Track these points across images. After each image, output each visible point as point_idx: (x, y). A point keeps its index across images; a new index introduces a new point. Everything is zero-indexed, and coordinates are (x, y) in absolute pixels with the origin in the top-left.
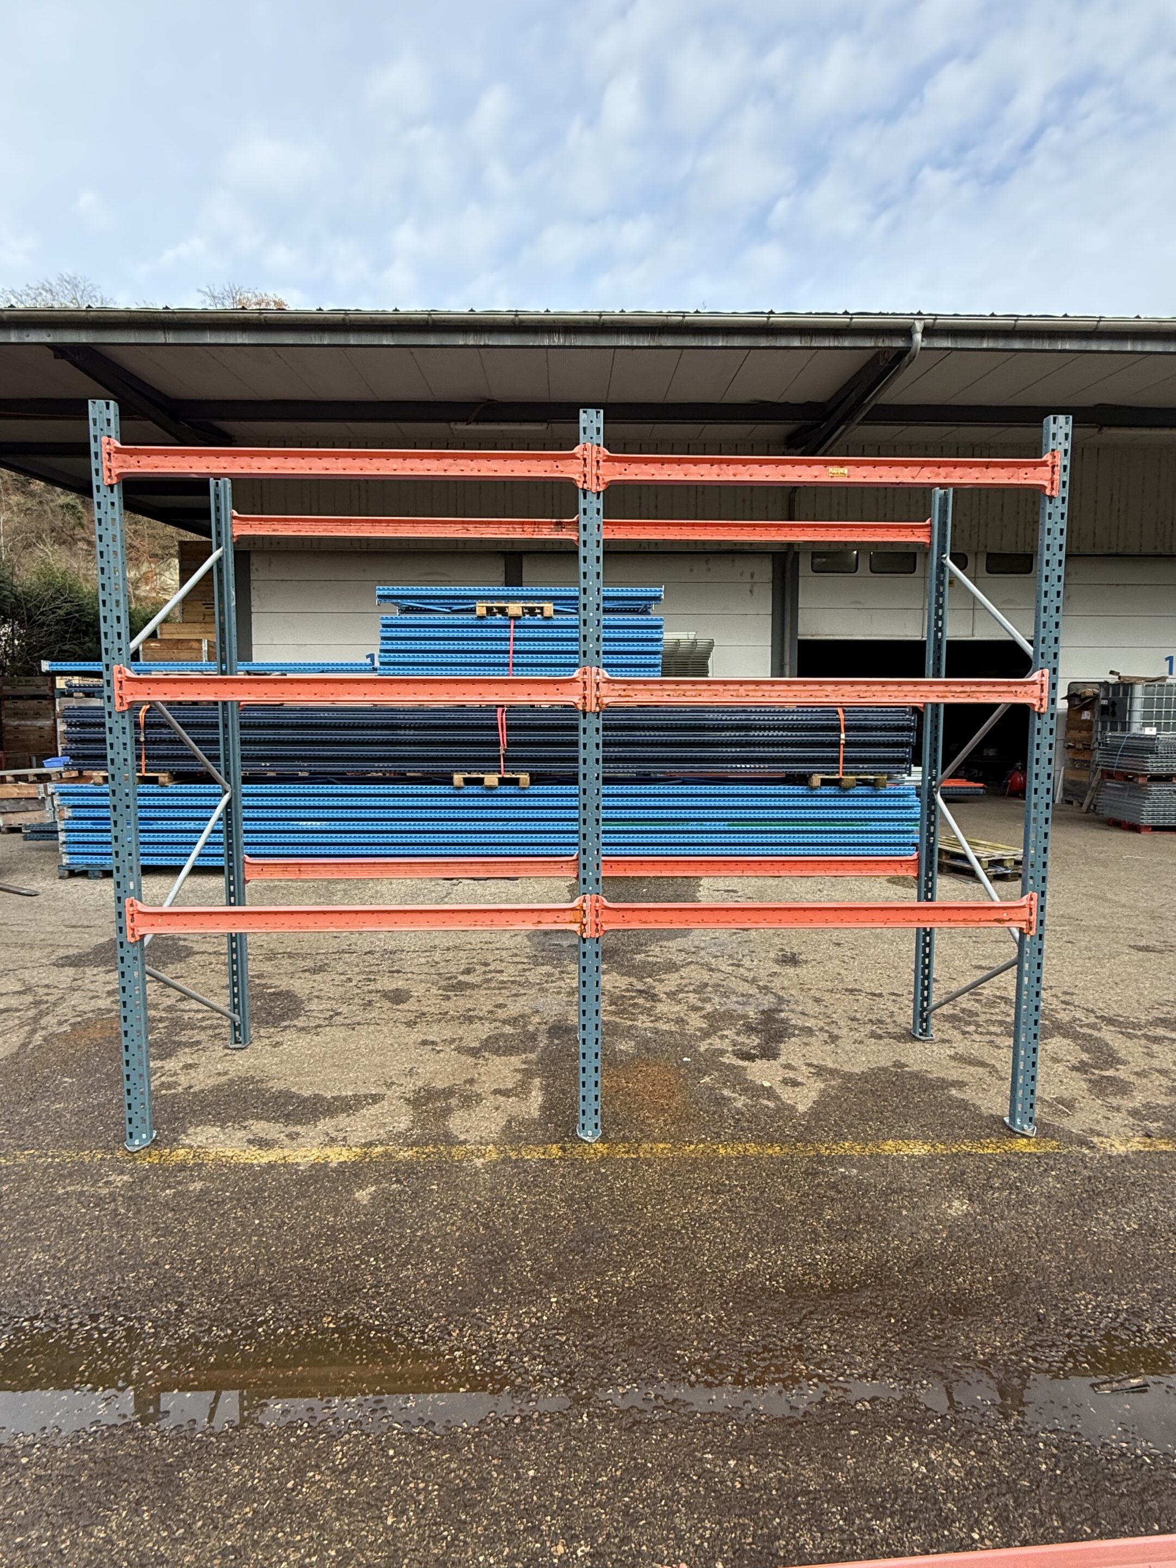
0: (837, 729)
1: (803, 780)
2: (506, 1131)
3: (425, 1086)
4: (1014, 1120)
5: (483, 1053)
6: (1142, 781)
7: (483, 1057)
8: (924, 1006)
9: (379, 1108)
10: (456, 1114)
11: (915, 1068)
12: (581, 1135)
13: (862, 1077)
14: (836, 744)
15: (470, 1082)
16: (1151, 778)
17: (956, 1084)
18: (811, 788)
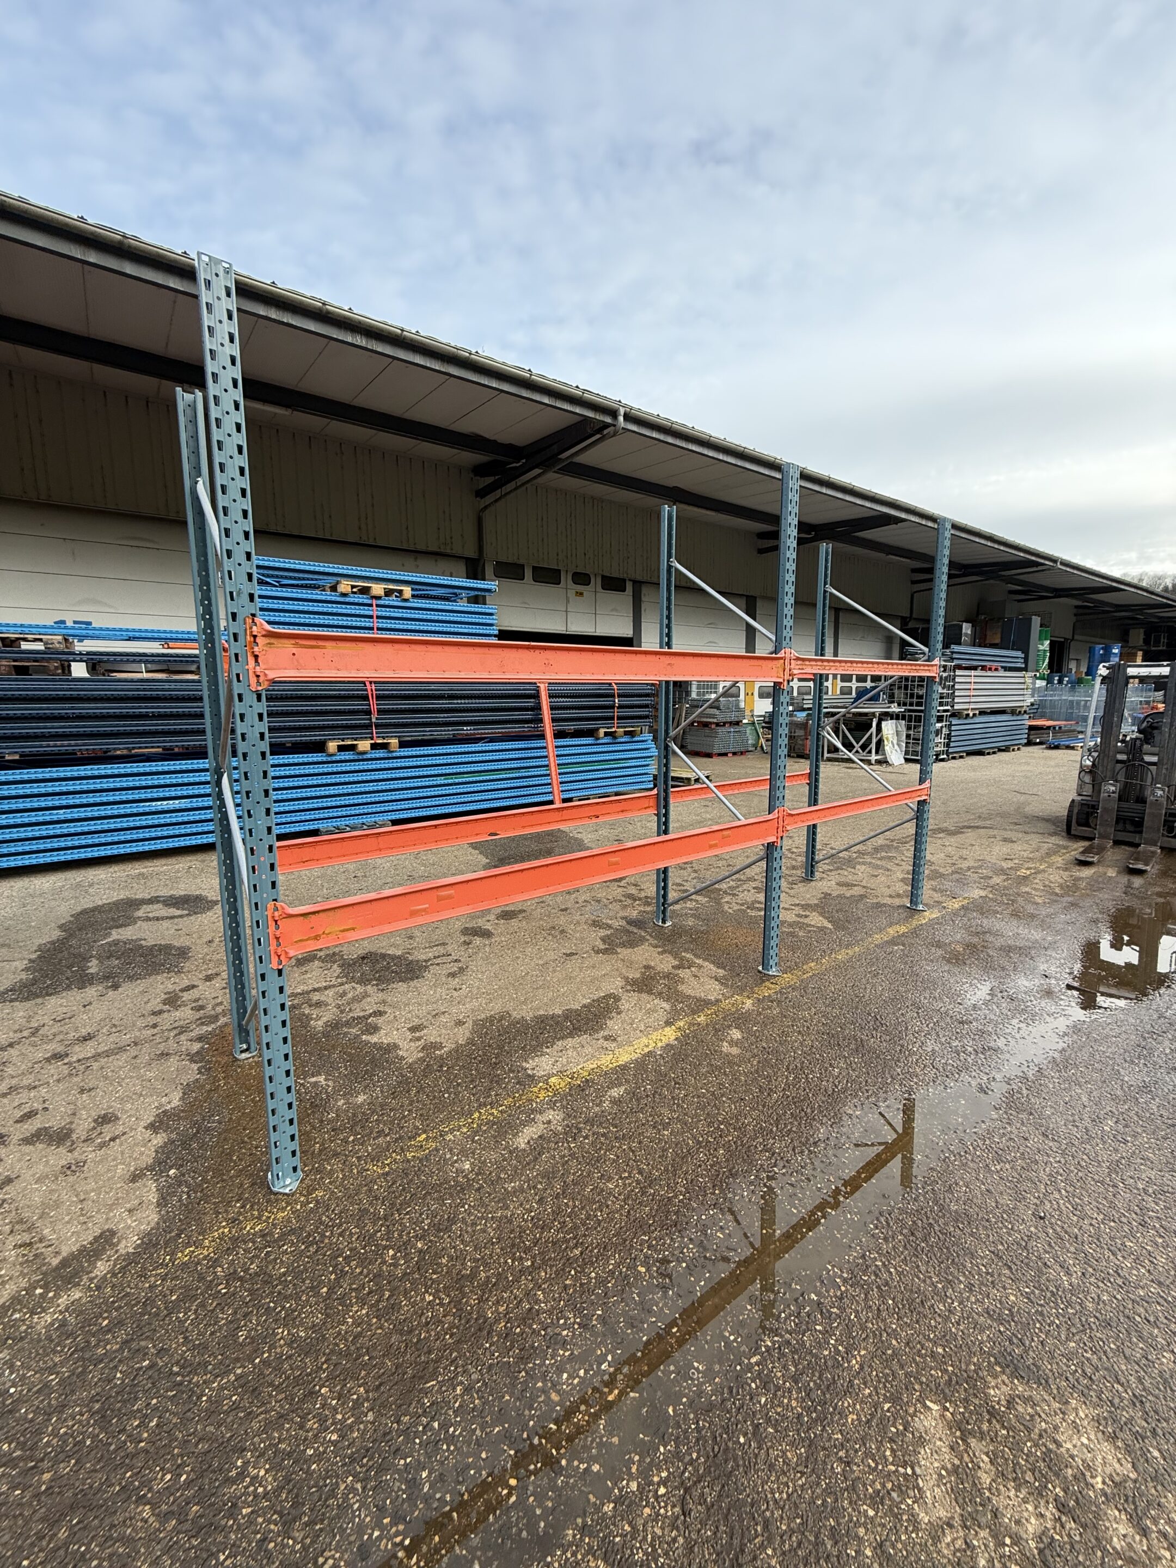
0: (613, 696)
1: (591, 733)
2: (726, 986)
3: (626, 979)
4: (916, 904)
5: (619, 950)
6: (713, 726)
7: (624, 952)
8: (813, 859)
9: (628, 1002)
10: (681, 988)
11: (835, 894)
12: (770, 973)
13: (824, 905)
14: (613, 707)
15: (647, 967)
16: (717, 725)
17: (862, 897)
18: (598, 739)
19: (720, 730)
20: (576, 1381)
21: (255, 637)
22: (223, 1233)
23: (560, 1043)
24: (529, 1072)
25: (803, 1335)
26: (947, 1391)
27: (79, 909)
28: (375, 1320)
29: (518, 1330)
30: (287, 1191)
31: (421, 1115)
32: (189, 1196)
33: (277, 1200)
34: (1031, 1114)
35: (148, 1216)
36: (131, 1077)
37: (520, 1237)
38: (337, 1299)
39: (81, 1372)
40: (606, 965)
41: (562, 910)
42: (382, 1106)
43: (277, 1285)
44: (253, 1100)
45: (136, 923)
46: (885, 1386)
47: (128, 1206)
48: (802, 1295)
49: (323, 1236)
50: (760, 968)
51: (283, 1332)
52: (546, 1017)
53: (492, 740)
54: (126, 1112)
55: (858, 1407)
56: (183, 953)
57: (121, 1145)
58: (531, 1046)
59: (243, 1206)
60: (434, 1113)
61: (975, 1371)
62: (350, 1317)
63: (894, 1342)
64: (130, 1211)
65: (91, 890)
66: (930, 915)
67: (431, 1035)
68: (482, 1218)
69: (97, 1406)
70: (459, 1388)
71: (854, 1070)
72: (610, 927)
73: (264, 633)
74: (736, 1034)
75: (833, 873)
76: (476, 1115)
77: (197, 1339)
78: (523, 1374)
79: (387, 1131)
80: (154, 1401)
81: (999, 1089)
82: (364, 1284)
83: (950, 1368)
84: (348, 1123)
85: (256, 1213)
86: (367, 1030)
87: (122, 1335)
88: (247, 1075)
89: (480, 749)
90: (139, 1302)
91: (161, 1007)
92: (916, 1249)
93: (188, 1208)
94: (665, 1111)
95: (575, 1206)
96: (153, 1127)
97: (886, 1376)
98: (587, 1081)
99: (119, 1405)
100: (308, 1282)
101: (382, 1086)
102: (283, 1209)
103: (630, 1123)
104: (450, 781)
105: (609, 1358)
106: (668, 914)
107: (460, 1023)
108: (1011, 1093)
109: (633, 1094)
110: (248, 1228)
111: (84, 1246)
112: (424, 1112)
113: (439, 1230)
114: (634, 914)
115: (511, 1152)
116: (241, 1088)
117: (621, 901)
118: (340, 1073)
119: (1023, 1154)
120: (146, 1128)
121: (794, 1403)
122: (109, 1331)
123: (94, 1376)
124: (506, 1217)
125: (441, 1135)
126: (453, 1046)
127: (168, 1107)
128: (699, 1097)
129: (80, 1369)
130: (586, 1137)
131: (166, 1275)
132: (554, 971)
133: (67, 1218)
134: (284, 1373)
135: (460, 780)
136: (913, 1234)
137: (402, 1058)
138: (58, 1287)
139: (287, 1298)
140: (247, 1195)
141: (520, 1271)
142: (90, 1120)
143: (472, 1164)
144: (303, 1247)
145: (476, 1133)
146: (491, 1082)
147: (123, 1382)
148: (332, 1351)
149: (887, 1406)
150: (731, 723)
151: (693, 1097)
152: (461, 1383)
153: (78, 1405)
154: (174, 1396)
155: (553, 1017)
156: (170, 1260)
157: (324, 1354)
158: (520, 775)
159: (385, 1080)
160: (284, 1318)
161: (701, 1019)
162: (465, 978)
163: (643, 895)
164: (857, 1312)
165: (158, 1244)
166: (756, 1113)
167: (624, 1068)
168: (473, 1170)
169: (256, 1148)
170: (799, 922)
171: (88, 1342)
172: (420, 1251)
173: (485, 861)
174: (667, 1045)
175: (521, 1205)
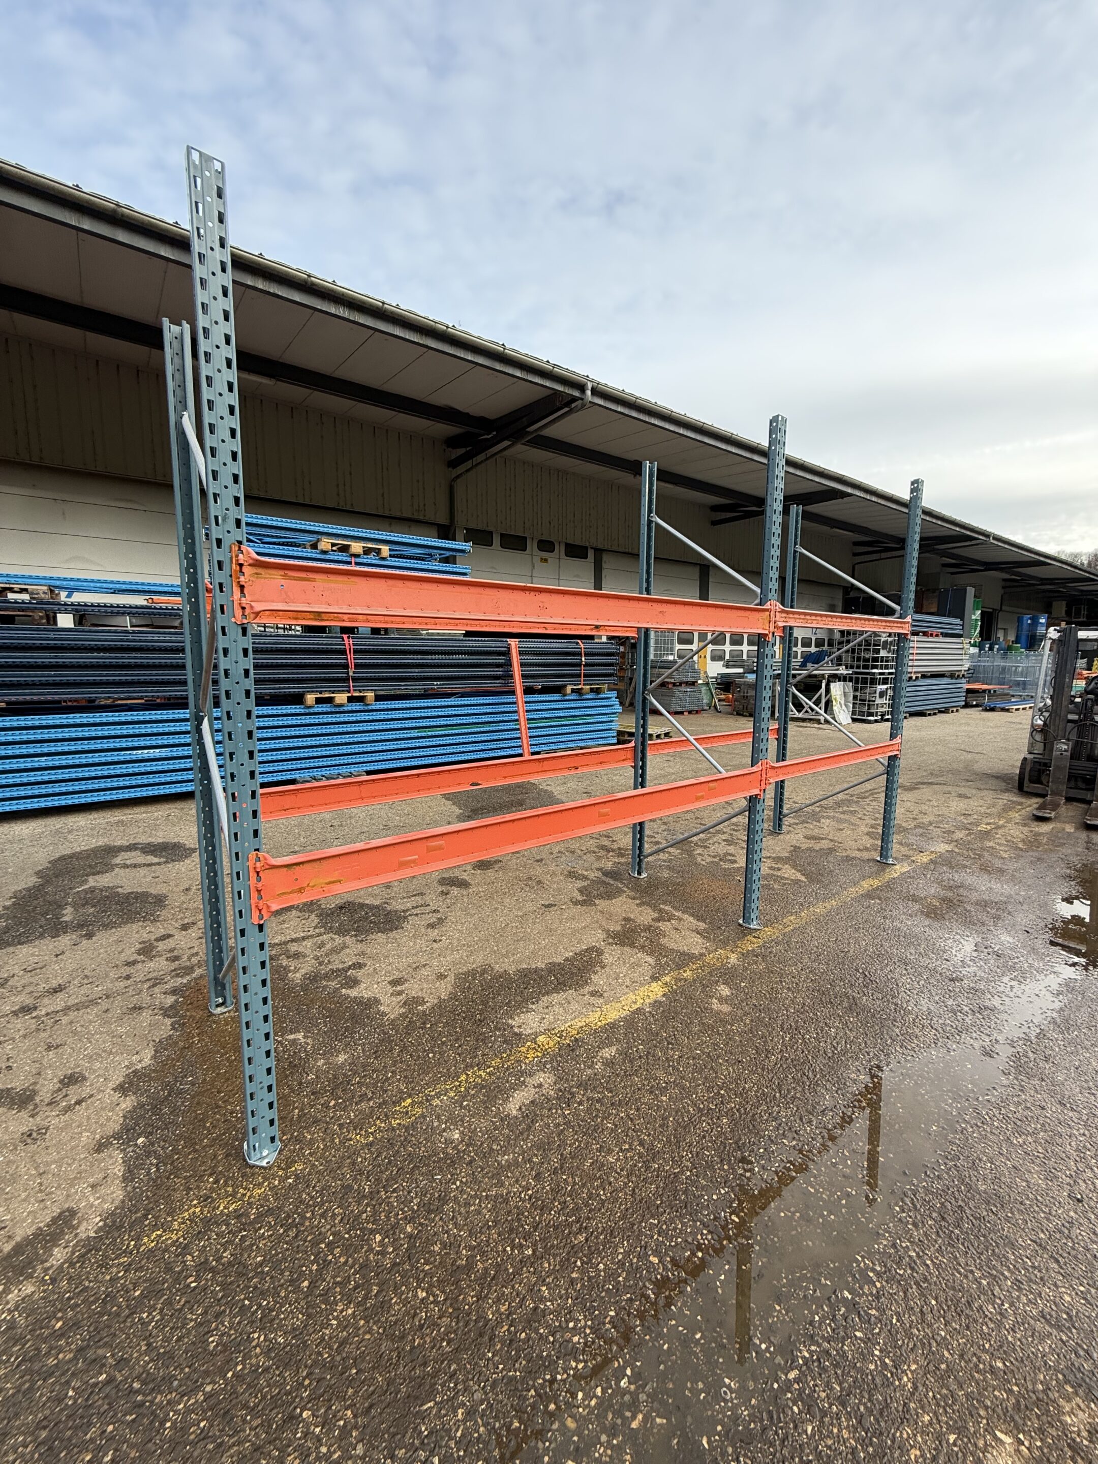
0: (580, 654)
1: (559, 690)
2: (709, 939)
3: (607, 931)
4: (886, 858)
5: (597, 902)
6: (670, 686)
7: (602, 904)
8: (780, 812)
9: (612, 954)
10: (663, 941)
11: (804, 847)
12: (752, 926)
13: (795, 857)
14: (579, 665)
15: (627, 920)
16: (674, 684)
17: (831, 850)
18: (565, 695)
19: (677, 689)
20: (593, 1403)
21: (241, 565)
22: (194, 1213)
23: (545, 999)
24: (516, 1030)
25: (843, 1344)
26: (1017, 1418)
27: (57, 855)
28: (362, 1322)
29: (523, 1335)
30: (264, 1164)
31: (405, 1077)
32: (158, 1170)
33: (253, 1174)
34: (1043, 1080)
35: (113, 1193)
36: (101, 1033)
37: (519, 1220)
38: (320, 1295)
39: (28, 1389)
40: (585, 917)
41: (537, 861)
42: (364, 1066)
43: (253, 1278)
44: (228, 1059)
45: (113, 870)
46: (946, 1412)
47: (91, 1180)
48: (834, 1293)
49: (303, 1218)
50: (741, 921)
51: (259, 1338)
52: (529, 970)
53: (463, 695)
54: (95, 1071)
55: (919, 1439)
56: (160, 901)
57: (87, 1109)
58: (516, 1002)
59: (216, 1181)
60: (419, 1075)
61: (1044, 1391)
62: (334, 1318)
63: (946, 1354)
64: (93, 1186)
65: (70, 837)
66: (900, 869)
67: (413, 989)
68: (475, 1197)
69: (44, 1434)
70: (460, 1411)
71: (851, 1030)
72: (586, 878)
73: (251, 562)
74: (725, 991)
75: (800, 826)
76: (463, 1077)
77: (161, 1346)
78: (532, 1392)
79: (370, 1095)
80: (111, 1428)
81: (1004, 1052)
82: (349, 1277)
83: (1015, 1388)
84: (329, 1085)
85: (230, 1189)
86: (347, 983)
87: (77, 1341)
88: (223, 1031)
89: (453, 703)
90: (98, 1299)
91: (135, 957)
92: (950, 1238)
93: (156, 1184)
94: (660, 1074)
95: (575, 1184)
96: (123, 1089)
97: (944, 1397)
98: (576, 1040)
99: (69, 1433)
100: (287, 1273)
101: (364, 1044)
102: (260, 1185)
103: (624, 1087)
104: (423, 734)
105: (629, 1372)
106: (644, 866)
107: (441, 977)
108: (1017, 1057)
109: (625, 1054)
110: (221, 1208)
111: (40, 1228)
112: (409, 1074)
113: (430, 1212)
114: (609, 865)
115: (502, 1120)
116: (216, 1045)
117: (594, 852)
118: (319, 1030)
119: (1043, 1125)
120: (114, 1090)
121: (845, 1434)
122: (62, 1335)
123: (42, 1394)
124: (502, 1196)
125: (427, 1100)
126: (436, 1001)
127: (139, 1067)
128: (694, 1058)
129: (27, 1385)
130: (580, 1103)
131: (130, 1265)
132: (534, 923)
133: (23, 1195)
134: (261, 1391)
135: (433, 733)
136: (943, 1219)
137: (384, 1014)
138: (9, 1280)
139: (263, 1294)
140: (220, 1168)
141: (521, 1261)
142: (55, 1080)
143: (461, 1133)
144: (281, 1231)
145: (464, 1098)
146: (477, 1040)
147: (75, 1402)
148: (315, 1362)
149: (952, 1438)
150: (687, 683)
151: (688, 1058)
152: (463, 1404)
153: (23, 1433)
154: (133, 1420)
155: (536, 970)
156: (135, 1246)
157: (306, 1367)
158: (491, 729)
159: (366, 1038)
160: (261, 1319)
161: (688, 974)
162: (444, 929)
163: (615, 846)
164: (897, 1314)
165: (122, 1226)
166: (755, 1077)
167: (613, 1026)
168: (463, 1141)
169: (231, 1113)
170: (773, 875)
171: (38, 1349)
172: (410, 1236)
173: (458, 811)
174: (656, 1002)
175: (517, 1181)
